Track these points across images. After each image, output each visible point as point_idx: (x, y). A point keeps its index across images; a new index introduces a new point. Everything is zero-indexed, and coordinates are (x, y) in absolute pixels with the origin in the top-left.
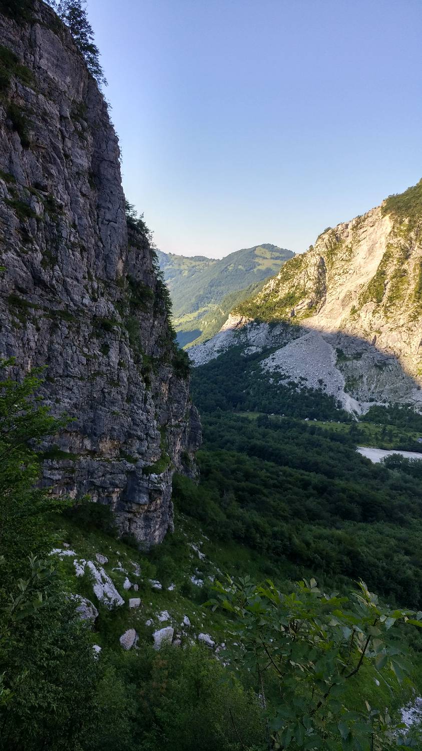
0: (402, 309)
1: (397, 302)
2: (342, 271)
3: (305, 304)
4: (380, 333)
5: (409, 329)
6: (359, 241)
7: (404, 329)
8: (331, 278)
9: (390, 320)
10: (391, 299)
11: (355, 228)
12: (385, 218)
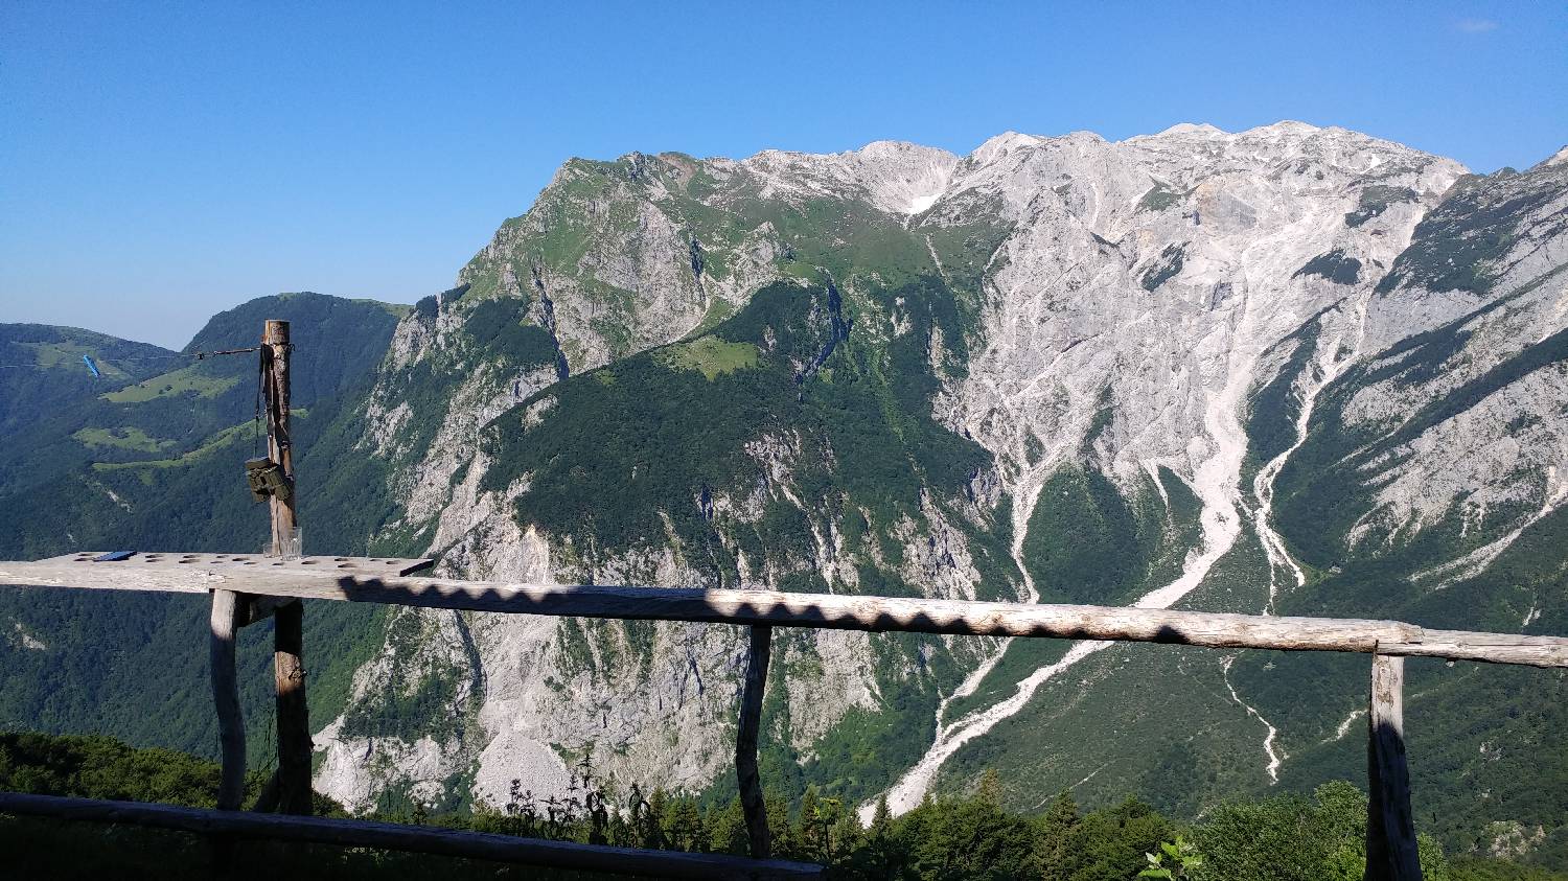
0: (625, 667)
1: (615, 660)
2: (490, 622)
3: (466, 688)
4: (610, 708)
5: (644, 693)
6: (491, 568)
7: (637, 694)
8: (479, 636)
9: (619, 689)
10: (606, 659)
11: (477, 548)
12: (528, 534)
